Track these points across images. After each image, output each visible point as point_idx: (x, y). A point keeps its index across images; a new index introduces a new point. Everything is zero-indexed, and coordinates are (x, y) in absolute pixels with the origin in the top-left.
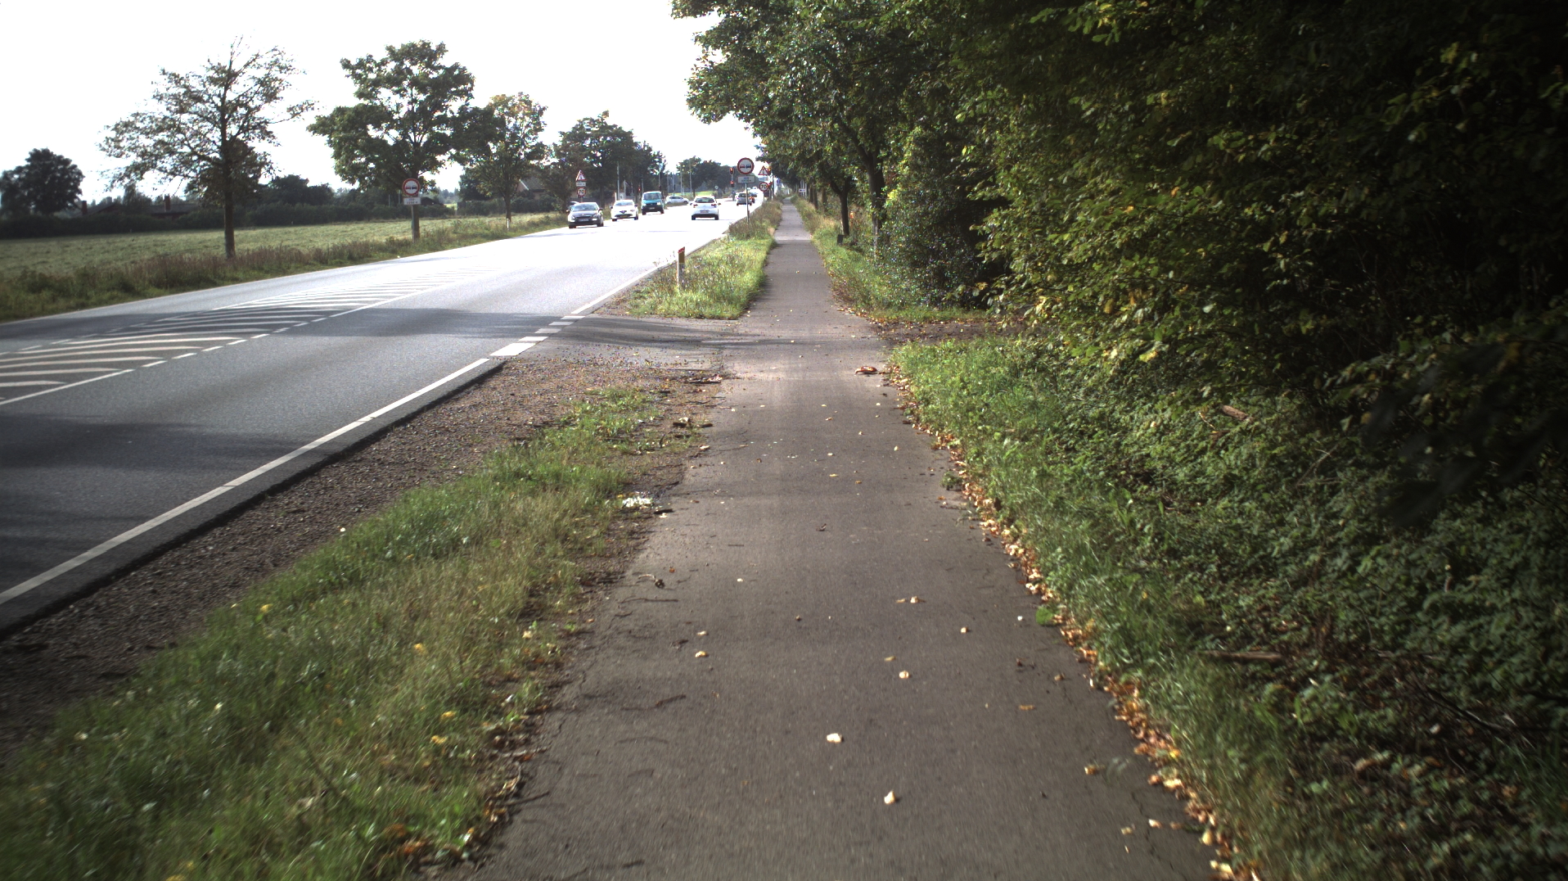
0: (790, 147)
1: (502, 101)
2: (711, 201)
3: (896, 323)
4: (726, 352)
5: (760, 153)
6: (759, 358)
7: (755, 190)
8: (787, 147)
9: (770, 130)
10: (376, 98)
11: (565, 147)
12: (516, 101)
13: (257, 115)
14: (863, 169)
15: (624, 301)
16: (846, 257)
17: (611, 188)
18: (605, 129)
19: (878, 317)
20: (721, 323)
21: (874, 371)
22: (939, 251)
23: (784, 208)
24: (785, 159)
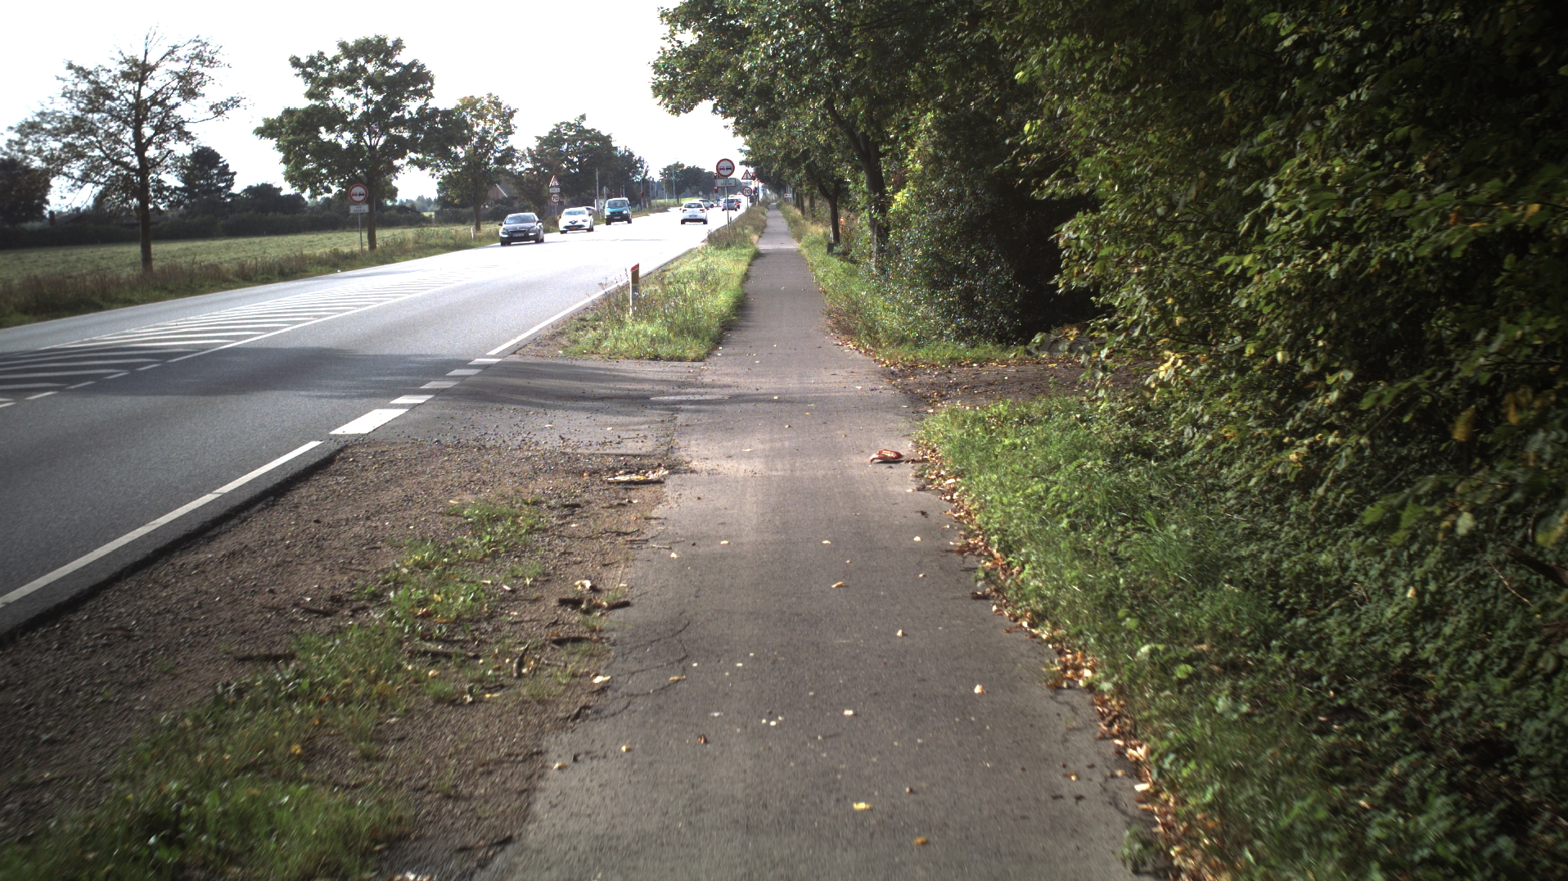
0: (774, 147)
1: (470, 103)
2: (700, 206)
3: (914, 368)
4: (681, 418)
5: (743, 157)
6: (728, 431)
7: (739, 196)
8: (770, 146)
9: (752, 128)
10: (328, 99)
11: (540, 150)
12: (485, 103)
13: (175, 112)
14: (857, 169)
15: (561, 334)
16: (840, 271)
17: (590, 194)
18: (582, 133)
19: (890, 357)
20: (681, 367)
21: (897, 459)
22: (965, 269)
23: (769, 214)
24: (770, 161)
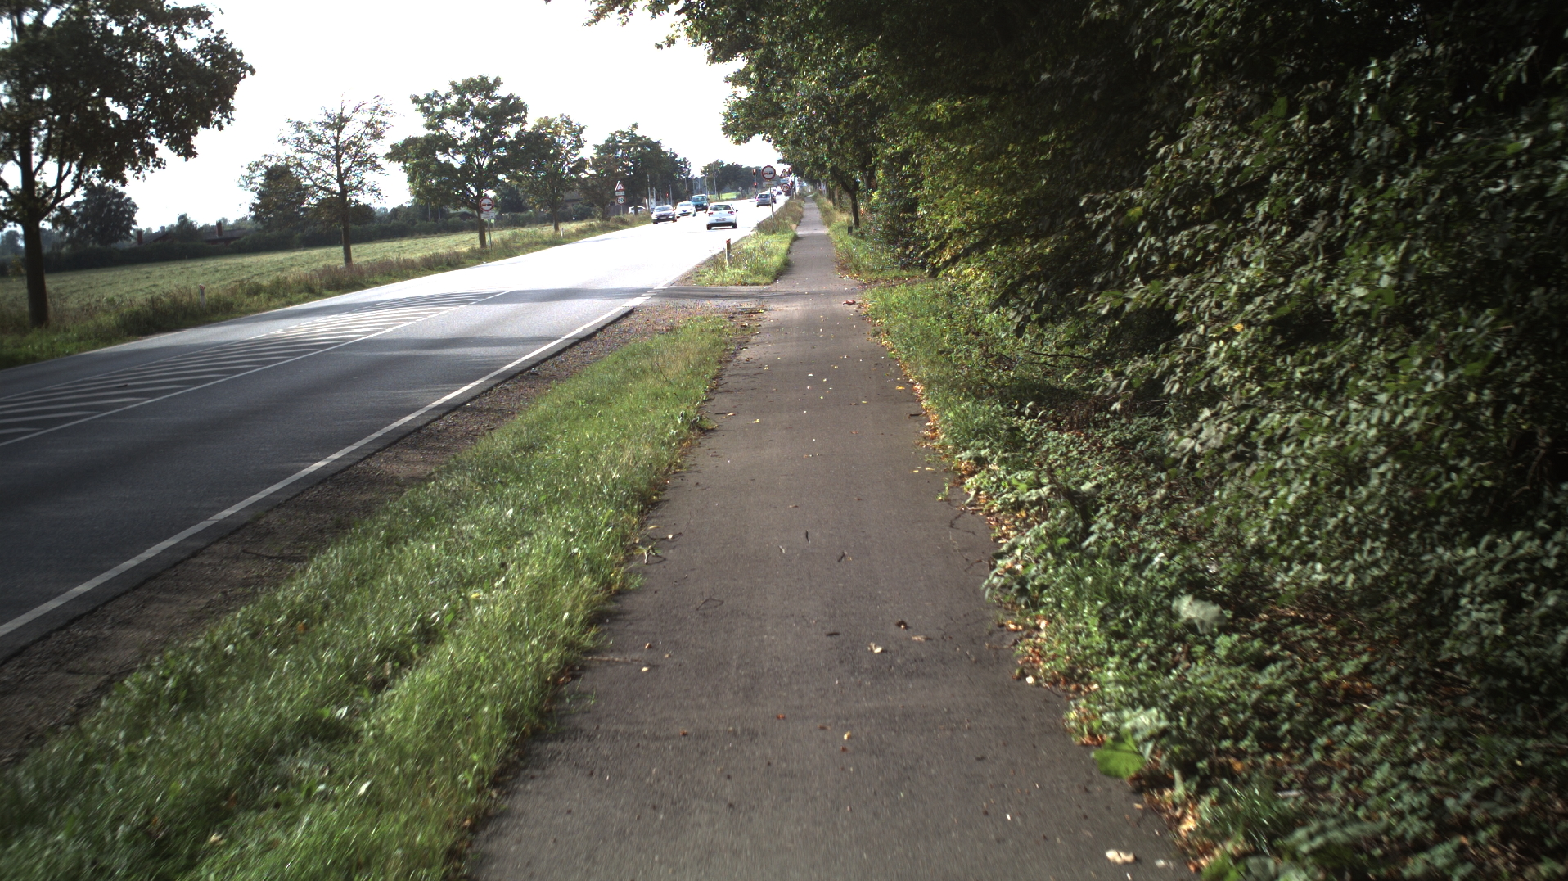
0: (805, 156)
1: (546, 123)
3: (876, 281)
4: (765, 300)
6: (785, 301)
7: (776, 190)
10: (442, 128)
11: (601, 158)
12: (559, 122)
13: (368, 151)
15: (689, 278)
16: (851, 242)
17: (643, 195)
18: (634, 140)
19: (866, 278)
20: (760, 288)
21: (854, 303)
23: (806, 205)
24: (804, 165)
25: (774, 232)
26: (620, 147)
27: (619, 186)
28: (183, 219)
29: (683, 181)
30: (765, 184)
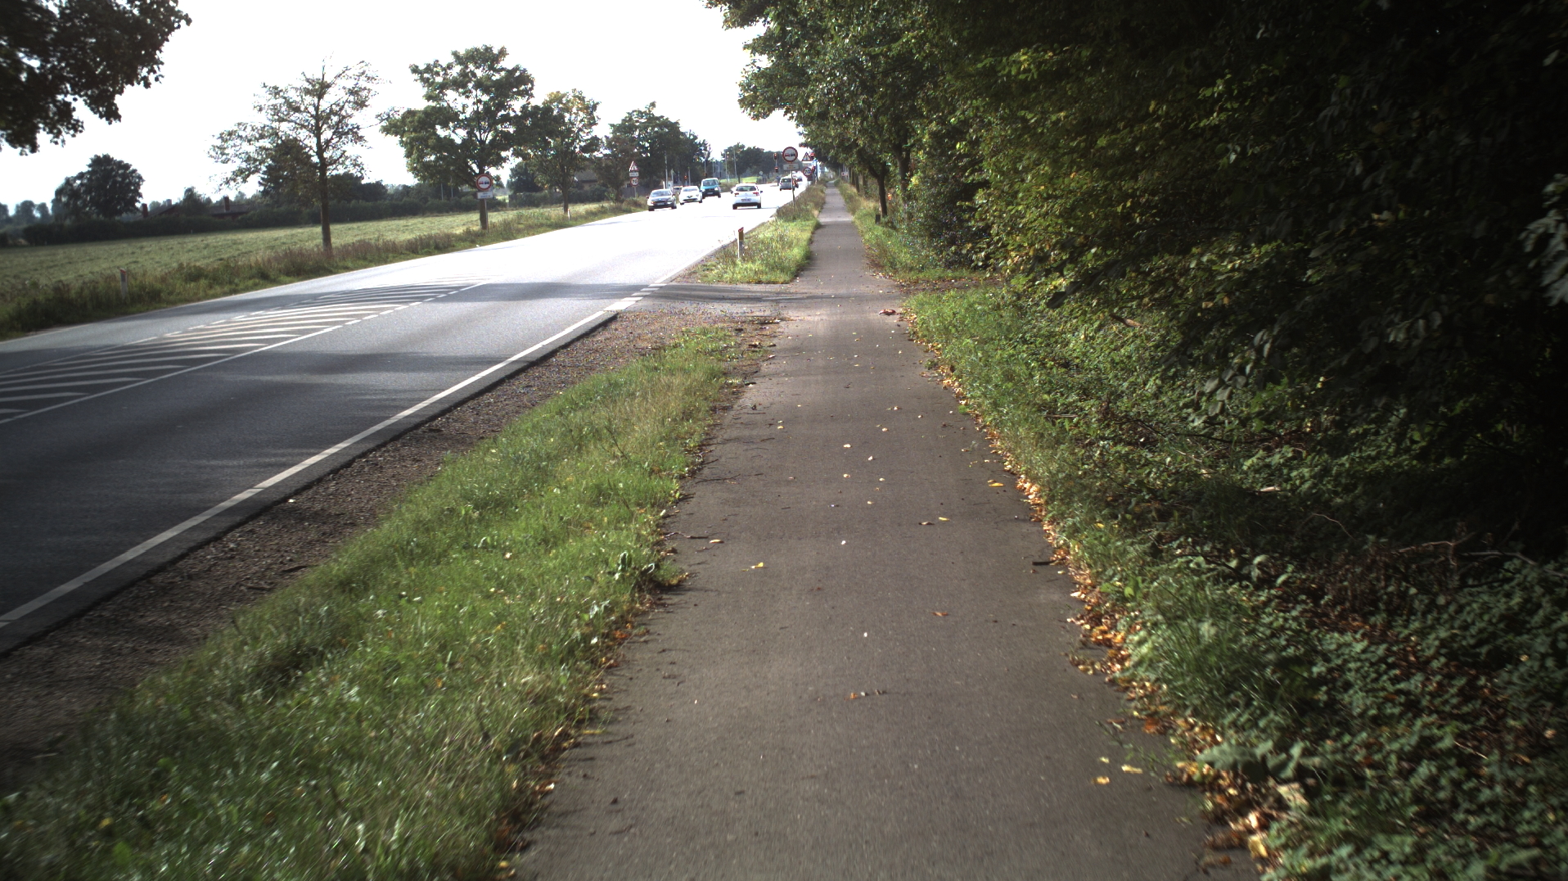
0: (830, 136)
1: (558, 98)
2: (752, 189)
3: (915, 282)
4: (782, 305)
5: (803, 140)
6: (807, 308)
7: (799, 174)
8: (827, 135)
9: (812, 121)
10: (443, 100)
11: (615, 138)
12: (571, 97)
13: (350, 121)
15: (695, 272)
16: (881, 233)
17: (660, 177)
18: (652, 120)
19: (902, 278)
20: (777, 286)
21: (893, 312)
23: (828, 191)
24: (828, 147)
25: (794, 219)
26: (637, 127)
27: (633, 167)
28: (190, 193)
29: (702, 164)
30: (786, 167)
